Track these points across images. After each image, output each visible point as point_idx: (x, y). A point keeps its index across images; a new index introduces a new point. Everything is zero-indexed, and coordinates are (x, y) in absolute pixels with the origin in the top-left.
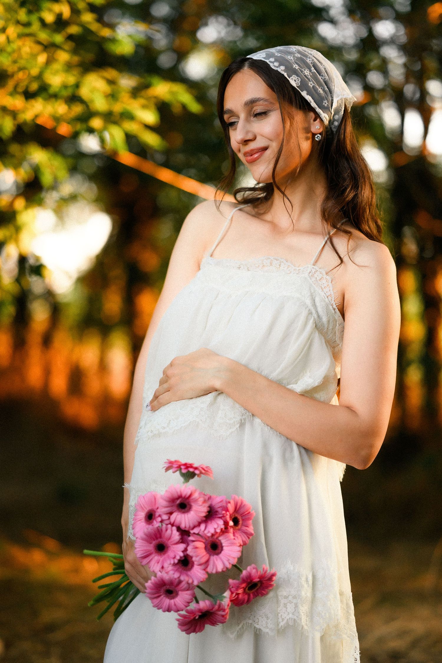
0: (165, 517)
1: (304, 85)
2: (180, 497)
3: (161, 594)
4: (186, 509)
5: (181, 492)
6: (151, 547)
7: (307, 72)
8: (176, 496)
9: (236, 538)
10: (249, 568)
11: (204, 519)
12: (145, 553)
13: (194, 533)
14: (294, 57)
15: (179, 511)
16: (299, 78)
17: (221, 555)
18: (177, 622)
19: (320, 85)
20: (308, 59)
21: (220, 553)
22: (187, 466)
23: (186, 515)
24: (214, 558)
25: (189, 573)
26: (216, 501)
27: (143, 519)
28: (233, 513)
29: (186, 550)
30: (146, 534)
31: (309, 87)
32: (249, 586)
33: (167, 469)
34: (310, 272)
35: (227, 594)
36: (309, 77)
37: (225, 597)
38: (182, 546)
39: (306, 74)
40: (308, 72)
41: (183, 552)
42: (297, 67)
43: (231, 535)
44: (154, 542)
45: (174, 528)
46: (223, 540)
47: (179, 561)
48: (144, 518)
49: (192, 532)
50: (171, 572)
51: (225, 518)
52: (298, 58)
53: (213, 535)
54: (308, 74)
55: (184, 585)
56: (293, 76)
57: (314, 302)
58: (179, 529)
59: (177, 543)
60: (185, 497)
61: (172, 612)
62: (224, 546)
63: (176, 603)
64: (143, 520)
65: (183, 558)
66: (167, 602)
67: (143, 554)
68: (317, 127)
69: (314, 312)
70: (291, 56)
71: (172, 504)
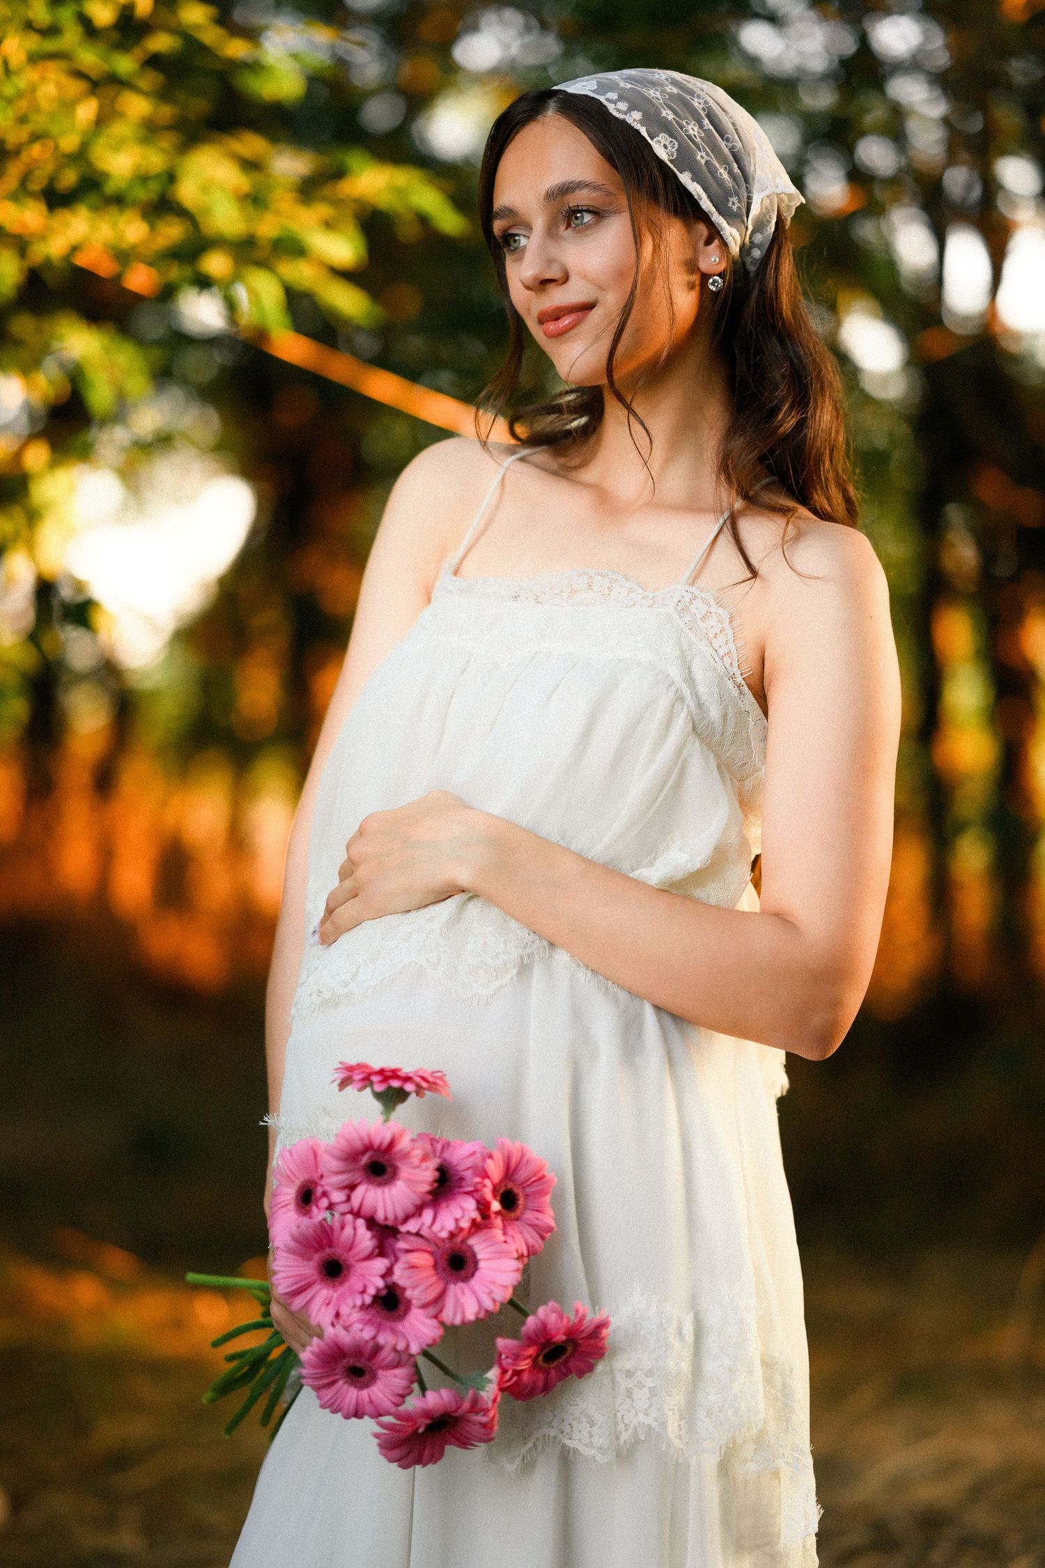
0: (338, 1196)
1: (685, 158)
2: (368, 1147)
3: (337, 1377)
4: (386, 1177)
5: (369, 1135)
6: (309, 1269)
7: (693, 129)
8: (359, 1145)
9: (509, 1239)
10: (541, 1311)
11: (430, 1197)
12: (295, 1283)
13: (408, 1233)
14: (663, 92)
15: (370, 1182)
16: (673, 140)
17: (474, 1282)
18: (376, 1441)
19: (724, 161)
20: (696, 100)
21: (473, 1275)
22: (387, 1075)
23: (386, 1190)
24: (455, 1289)
25: (399, 1327)
26: (462, 1154)
27: (291, 1203)
28: (501, 1181)
29: (389, 1272)
30: (295, 1239)
31: (697, 162)
32: (544, 1352)
33: (344, 1084)
34: (679, 601)
35: (493, 1374)
36: (698, 140)
37: (490, 1381)
38: (380, 1264)
39: (691, 132)
40: (696, 129)
41: (383, 1276)
42: (671, 116)
43: (498, 1233)
44: (317, 1257)
45: (361, 1223)
46: (478, 1246)
47: (376, 1298)
48: (292, 1201)
49: (403, 1229)
50: (358, 1326)
51: (480, 1193)
52: (671, 95)
53: (452, 1235)
54: (696, 134)
55: (386, 1355)
56: (661, 135)
57: (690, 672)
58: (371, 1223)
59: (369, 1257)
60: (379, 1147)
61: (366, 1418)
62: (480, 1259)
63: (372, 1396)
64: (292, 1207)
65: (384, 1293)
66: (351, 1395)
67: (292, 1285)
68: (713, 260)
69: (687, 693)
70: (657, 90)
71: (352, 1166)
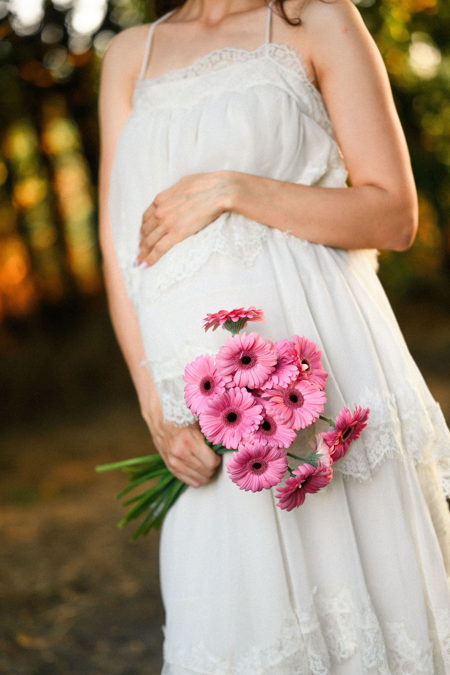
0: (228, 379)
2: (241, 350)
3: (247, 471)
4: (251, 363)
6: (219, 421)
8: (237, 350)
11: (275, 369)
13: (267, 389)
15: (243, 368)
17: (304, 406)
21: (303, 403)
22: (238, 313)
23: (252, 370)
24: (297, 412)
25: (275, 437)
29: (264, 410)
32: (344, 433)
33: (207, 326)
38: (258, 409)
41: (261, 414)
43: (307, 382)
44: (222, 414)
45: (244, 389)
46: (301, 389)
47: (260, 426)
48: (199, 391)
49: (263, 388)
50: (257, 441)
51: (297, 362)
53: (289, 386)
55: (274, 452)
58: (248, 389)
59: (251, 406)
60: (247, 349)
62: (304, 395)
63: (267, 477)
64: (199, 393)
65: (263, 422)
66: (255, 479)
67: (212, 432)
71: (234, 362)
